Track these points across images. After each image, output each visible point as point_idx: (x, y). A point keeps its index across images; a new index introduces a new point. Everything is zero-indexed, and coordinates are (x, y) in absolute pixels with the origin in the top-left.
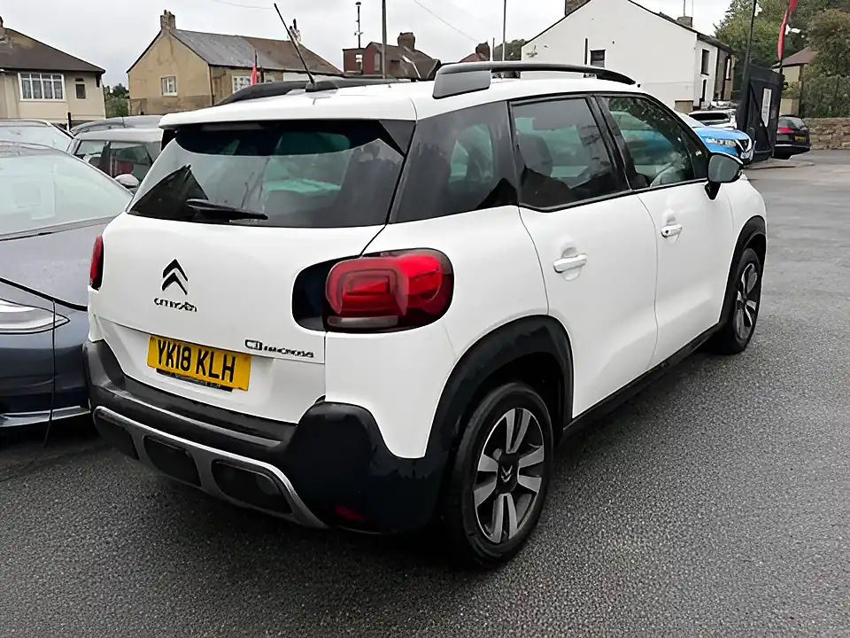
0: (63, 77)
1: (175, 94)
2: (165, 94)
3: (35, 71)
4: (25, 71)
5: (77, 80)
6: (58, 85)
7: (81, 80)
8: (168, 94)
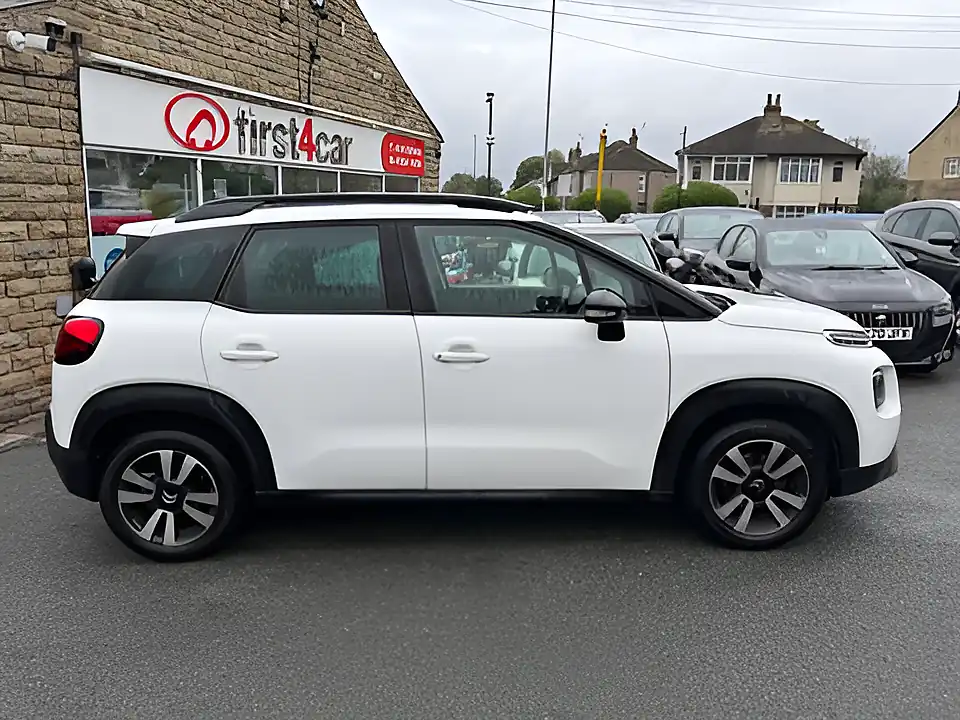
0: (821, 160)
1: (955, 176)
2: (946, 176)
3: (796, 156)
4: (786, 156)
5: (836, 164)
6: (815, 169)
7: (841, 163)
8: (950, 176)
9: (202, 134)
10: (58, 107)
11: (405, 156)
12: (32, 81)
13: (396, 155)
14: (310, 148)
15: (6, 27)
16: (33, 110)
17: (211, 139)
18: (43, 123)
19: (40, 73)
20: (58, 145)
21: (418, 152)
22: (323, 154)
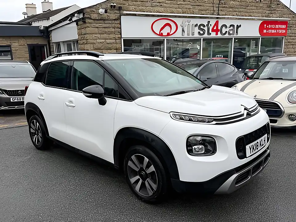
9: (165, 32)
10: (115, 28)
11: (275, 29)
12: (106, 22)
13: (267, 29)
14: (217, 31)
15: (99, 8)
16: (106, 30)
17: (169, 32)
18: (109, 33)
19: (109, 19)
20: (114, 39)
21: (284, 26)
22: (224, 32)
